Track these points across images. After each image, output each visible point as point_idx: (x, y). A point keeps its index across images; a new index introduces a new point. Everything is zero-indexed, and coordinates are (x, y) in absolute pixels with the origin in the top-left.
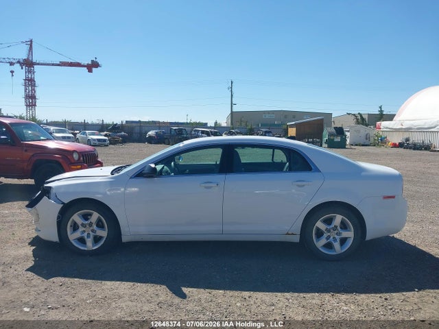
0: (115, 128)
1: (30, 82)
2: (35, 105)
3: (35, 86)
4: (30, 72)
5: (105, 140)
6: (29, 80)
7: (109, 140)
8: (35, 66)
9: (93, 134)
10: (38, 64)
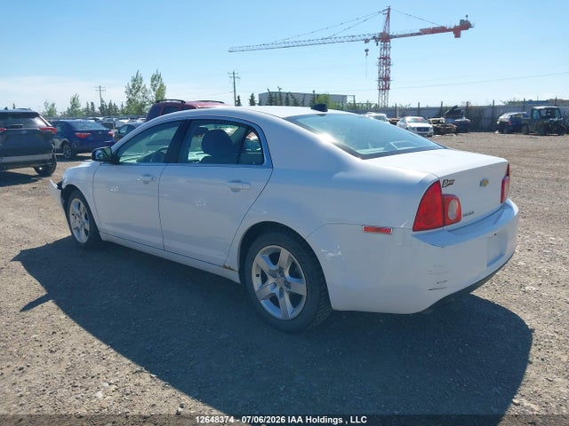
0: (454, 112)
1: (385, 60)
2: (389, 89)
3: (389, 65)
4: (385, 48)
5: (427, 129)
6: (384, 59)
7: (434, 128)
8: (391, 40)
9: (416, 121)
10: (395, 37)
